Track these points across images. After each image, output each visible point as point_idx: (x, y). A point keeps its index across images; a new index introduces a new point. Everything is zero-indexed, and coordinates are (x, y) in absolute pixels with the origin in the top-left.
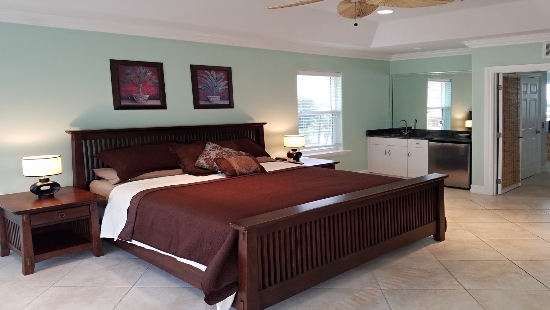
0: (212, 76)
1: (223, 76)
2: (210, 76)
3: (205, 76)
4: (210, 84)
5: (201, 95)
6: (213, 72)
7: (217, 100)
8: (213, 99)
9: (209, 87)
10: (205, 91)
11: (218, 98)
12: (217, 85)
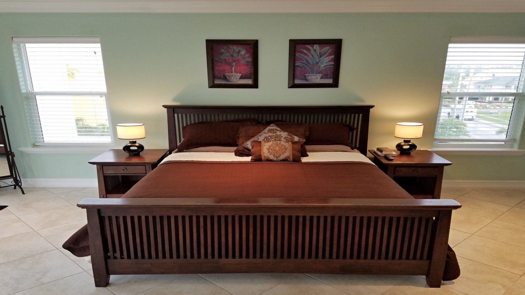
0: (315, 51)
1: (329, 49)
2: (312, 51)
3: (305, 51)
4: (311, 60)
5: (298, 73)
6: (316, 47)
7: (317, 78)
8: (312, 77)
9: (309, 64)
10: (303, 69)
11: (319, 76)
12: (319, 61)
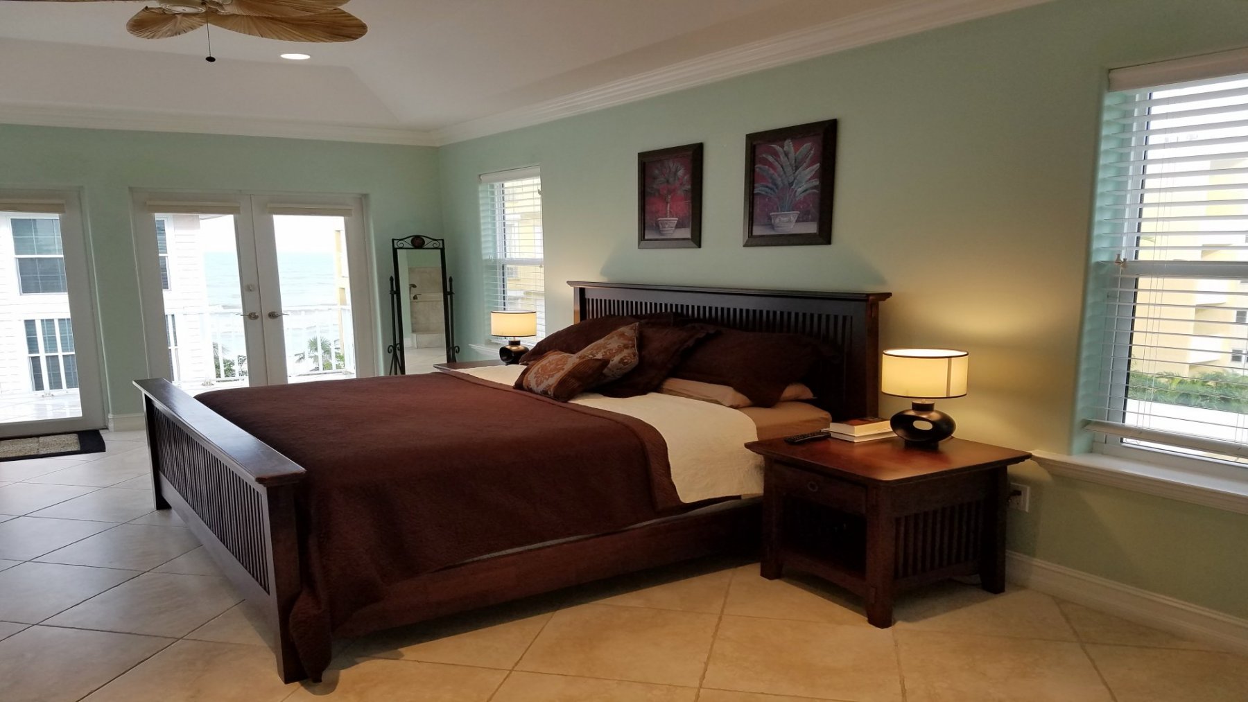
0: (786, 154)
1: (811, 149)
2: (782, 158)
3: (770, 158)
4: (780, 179)
5: (758, 210)
6: (789, 145)
7: (790, 221)
8: (782, 219)
9: (777, 188)
10: (767, 200)
11: (793, 216)
